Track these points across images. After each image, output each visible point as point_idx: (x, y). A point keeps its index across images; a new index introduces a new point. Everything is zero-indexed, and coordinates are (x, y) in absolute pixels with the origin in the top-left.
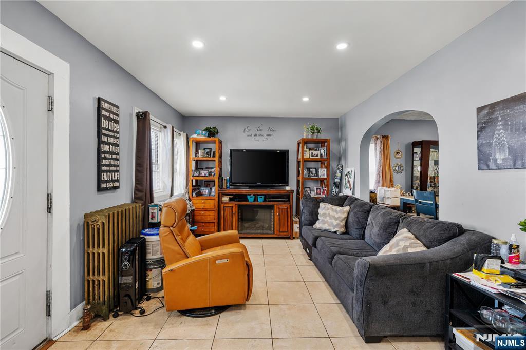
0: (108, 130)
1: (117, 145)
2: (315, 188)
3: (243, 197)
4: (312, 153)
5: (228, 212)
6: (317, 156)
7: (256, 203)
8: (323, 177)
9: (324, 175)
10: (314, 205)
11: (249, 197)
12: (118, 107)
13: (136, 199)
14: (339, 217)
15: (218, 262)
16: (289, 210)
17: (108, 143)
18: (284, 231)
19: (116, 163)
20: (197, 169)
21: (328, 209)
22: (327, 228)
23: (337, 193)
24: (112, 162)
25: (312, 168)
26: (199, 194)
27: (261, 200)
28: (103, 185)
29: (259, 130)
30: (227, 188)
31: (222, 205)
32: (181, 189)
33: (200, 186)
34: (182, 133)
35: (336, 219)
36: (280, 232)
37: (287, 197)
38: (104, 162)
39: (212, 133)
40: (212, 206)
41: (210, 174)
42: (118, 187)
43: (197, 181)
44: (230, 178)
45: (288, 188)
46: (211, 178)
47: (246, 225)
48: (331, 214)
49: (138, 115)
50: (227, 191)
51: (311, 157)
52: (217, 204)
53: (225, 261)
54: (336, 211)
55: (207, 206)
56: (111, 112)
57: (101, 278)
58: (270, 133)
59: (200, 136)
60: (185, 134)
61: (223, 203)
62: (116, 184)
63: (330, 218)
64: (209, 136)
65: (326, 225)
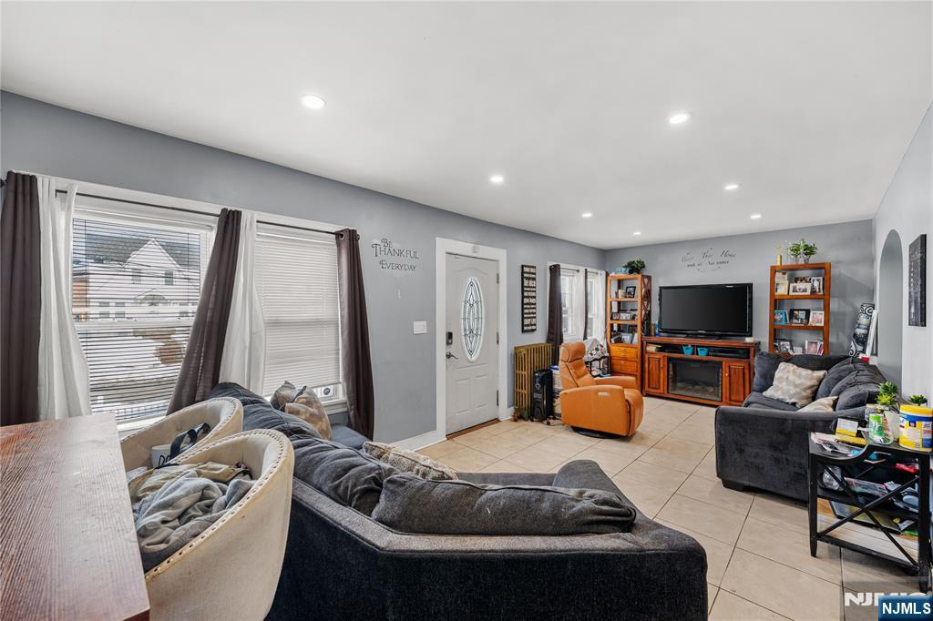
0: (528, 287)
1: (535, 297)
2: (807, 342)
3: (678, 348)
4: (794, 288)
5: (654, 366)
6: (805, 290)
7: (695, 357)
8: (817, 325)
9: (819, 321)
10: (771, 364)
11: (684, 348)
12: (535, 267)
13: (549, 340)
14: (801, 384)
15: (600, 394)
16: (747, 372)
17: (528, 297)
18: (737, 399)
19: (534, 311)
20: (619, 311)
21: (789, 372)
22: (781, 397)
23: (858, 353)
24: (531, 311)
25: (799, 310)
26: (619, 341)
27: (702, 354)
28: (525, 328)
29: (705, 256)
30: (655, 335)
31: (647, 356)
32: (598, 333)
33: (623, 331)
34: (599, 272)
35: (796, 386)
36: (730, 400)
37: (745, 353)
38: (526, 311)
39: (635, 268)
40: (633, 355)
41: (633, 318)
42: (535, 330)
43: (619, 325)
44: (660, 322)
45: (748, 340)
46: (633, 323)
47: (679, 385)
48: (790, 378)
49: (551, 268)
50: (653, 339)
51: (791, 293)
52: (639, 354)
53: (605, 394)
54: (800, 376)
55: (628, 356)
56: (530, 273)
57: (523, 391)
58: (723, 259)
59: (622, 273)
60: (604, 273)
61: (646, 352)
62: (534, 327)
63: (788, 384)
64: (631, 272)
65: (780, 393)
